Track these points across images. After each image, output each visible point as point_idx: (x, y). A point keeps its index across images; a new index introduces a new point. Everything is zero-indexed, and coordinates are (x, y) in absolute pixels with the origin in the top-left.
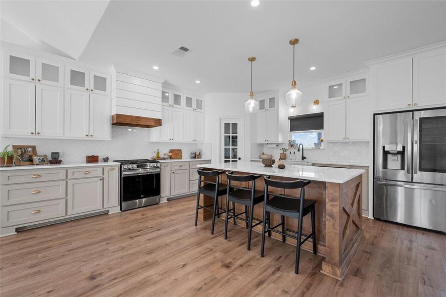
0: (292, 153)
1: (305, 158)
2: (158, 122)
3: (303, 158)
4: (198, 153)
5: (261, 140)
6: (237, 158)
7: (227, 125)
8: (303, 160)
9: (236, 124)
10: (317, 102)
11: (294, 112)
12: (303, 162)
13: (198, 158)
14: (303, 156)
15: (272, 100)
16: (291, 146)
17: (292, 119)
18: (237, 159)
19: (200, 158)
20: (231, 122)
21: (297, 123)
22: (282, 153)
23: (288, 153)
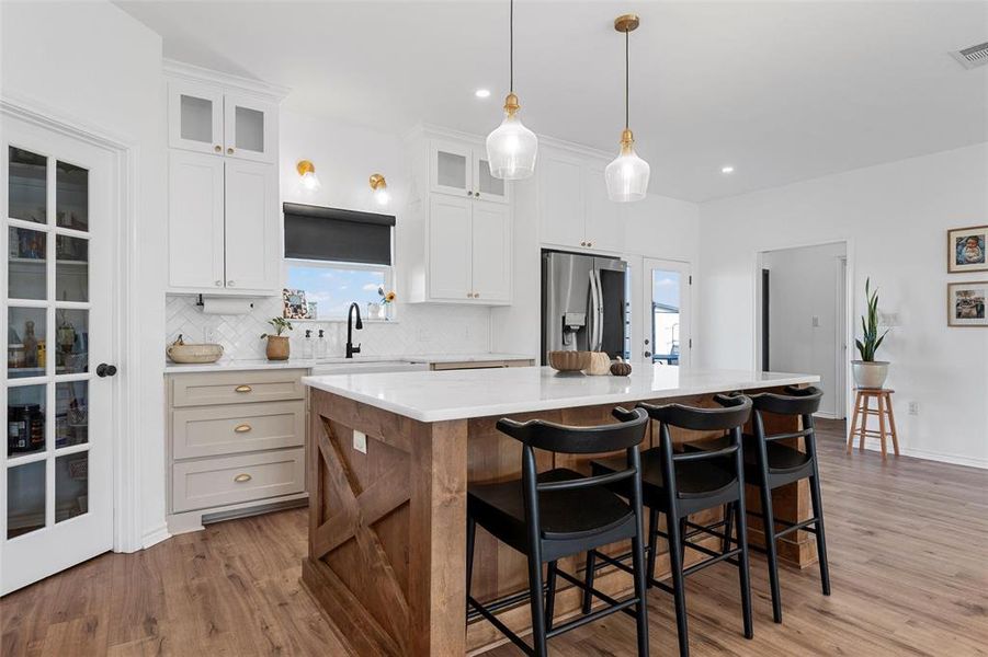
0: (314, 335)
1: (358, 350)
3: (351, 351)
6: (84, 365)
8: (349, 355)
9: (80, 172)
10: (378, 182)
11: (309, 192)
12: (348, 364)
14: (349, 344)
15: (253, 120)
16: (295, 311)
18: (92, 375)
21: (311, 231)
22: (275, 333)
23: (295, 335)
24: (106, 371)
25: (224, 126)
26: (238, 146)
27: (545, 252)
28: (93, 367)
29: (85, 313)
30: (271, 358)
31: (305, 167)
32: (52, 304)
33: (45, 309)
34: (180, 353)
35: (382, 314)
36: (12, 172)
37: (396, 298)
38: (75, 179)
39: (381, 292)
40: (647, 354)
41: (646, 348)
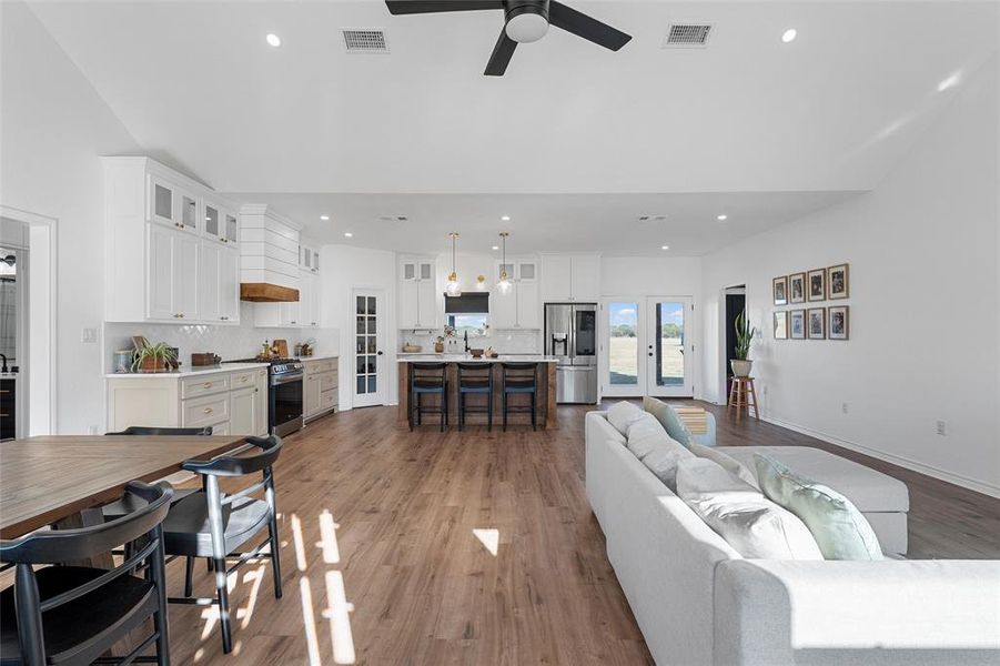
0: (453, 343)
2: (293, 296)
3: (467, 349)
5: (408, 324)
6: (375, 351)
7: (360, 300)
9: (374, 299)
10: (481, 279)
11: (455, 289)
14: (466, 346)
15: (426, 268)
16: (448, 334)
17: (449, 299)
18: (377, 354)
20: (367, 295)
22: (439, 342)
23: (446, 343)
24: (380, 353)
25: (418, 272)
26: (422, 278)
27: (545, 304)
28: (377, 352)
29: (375, 337)
30: (437, 351)
31: (453, 277)
32: (367, 335)
33: (365, 337)
35: (484, 334)
37: (488, 326)
38: (372, 300)
39: (484, 324)
40: (651, 354)
41: (650, 351)
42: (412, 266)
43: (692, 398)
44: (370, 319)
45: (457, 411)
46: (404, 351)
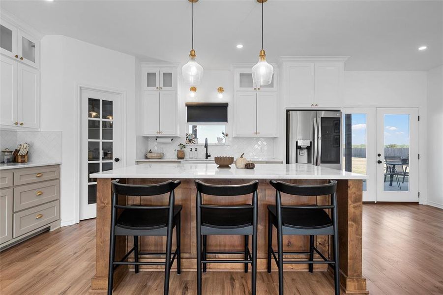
0: (194, 150)
1: (210, 156)
3: (207, 156)
4: (22, 152)
5: (151, 132)
6: (111, 158)
7: (93, 102)
8: (207, 158)
9: (111, 103)
10: (221, 90)
11: (194, 98)
12: (205, 161)
13: (23, 162)
14: (207, 154)
15: (168, 76)
16: (190, 141)
17: (190, 107)
18: (113, 161)
19: (29, 161)
20: (101, 97)
21: (196, 112)
22: (180, 149)
23: (187, 150)
24: (117, 160)
25: (159, 80)
26: (164, 86)
27: (288, 111)
28: (114, 159)
29: (112, 143)
30: (179, 158)
32: (101, 140)
33: (99, 142)
34: (149, 155)
35: (224, 142)
36: (89, 104)
37: (229, 135)
39: (223, 133)
40: (380, 162)
41: (379, 159)
42: (155, 74)
43: (417, 203)
44: (104, 123)
45: (194, 251)
46: (146, 158)
